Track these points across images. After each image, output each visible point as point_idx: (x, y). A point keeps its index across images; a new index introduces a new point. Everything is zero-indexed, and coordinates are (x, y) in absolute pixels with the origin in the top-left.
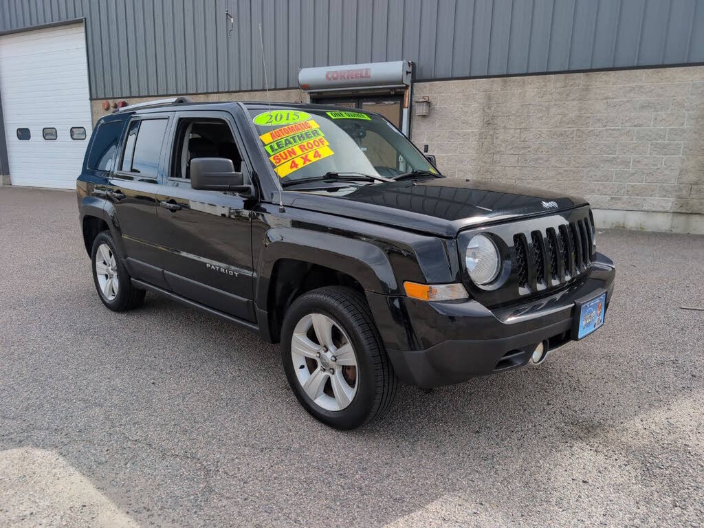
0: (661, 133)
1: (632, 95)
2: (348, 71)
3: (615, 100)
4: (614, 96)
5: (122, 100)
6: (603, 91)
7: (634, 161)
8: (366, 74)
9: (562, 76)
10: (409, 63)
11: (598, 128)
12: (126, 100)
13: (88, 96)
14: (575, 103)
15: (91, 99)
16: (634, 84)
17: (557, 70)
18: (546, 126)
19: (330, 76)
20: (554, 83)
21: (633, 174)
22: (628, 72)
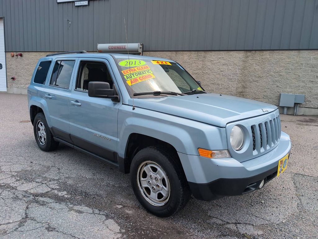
0: (230, 74)
1: (220, 60)
2: (117, 46)
3: (214, 62)
4: (214, 60)
5: (20, 53)
6: (210, 58)
7: (221, 84)
8: (124, 48)
9: (196, 52)
10: (141, 44)
11: (209, 72)
12: (22, 53)
13: (4, 51)
14: (201, 62)
15: (5, 52)
16: (221, 57)
17: (194, 50)
18: (191, 70)
19: (110, 48)
20: (194, 54)
21: (221, 89)
22: (218, 52)
